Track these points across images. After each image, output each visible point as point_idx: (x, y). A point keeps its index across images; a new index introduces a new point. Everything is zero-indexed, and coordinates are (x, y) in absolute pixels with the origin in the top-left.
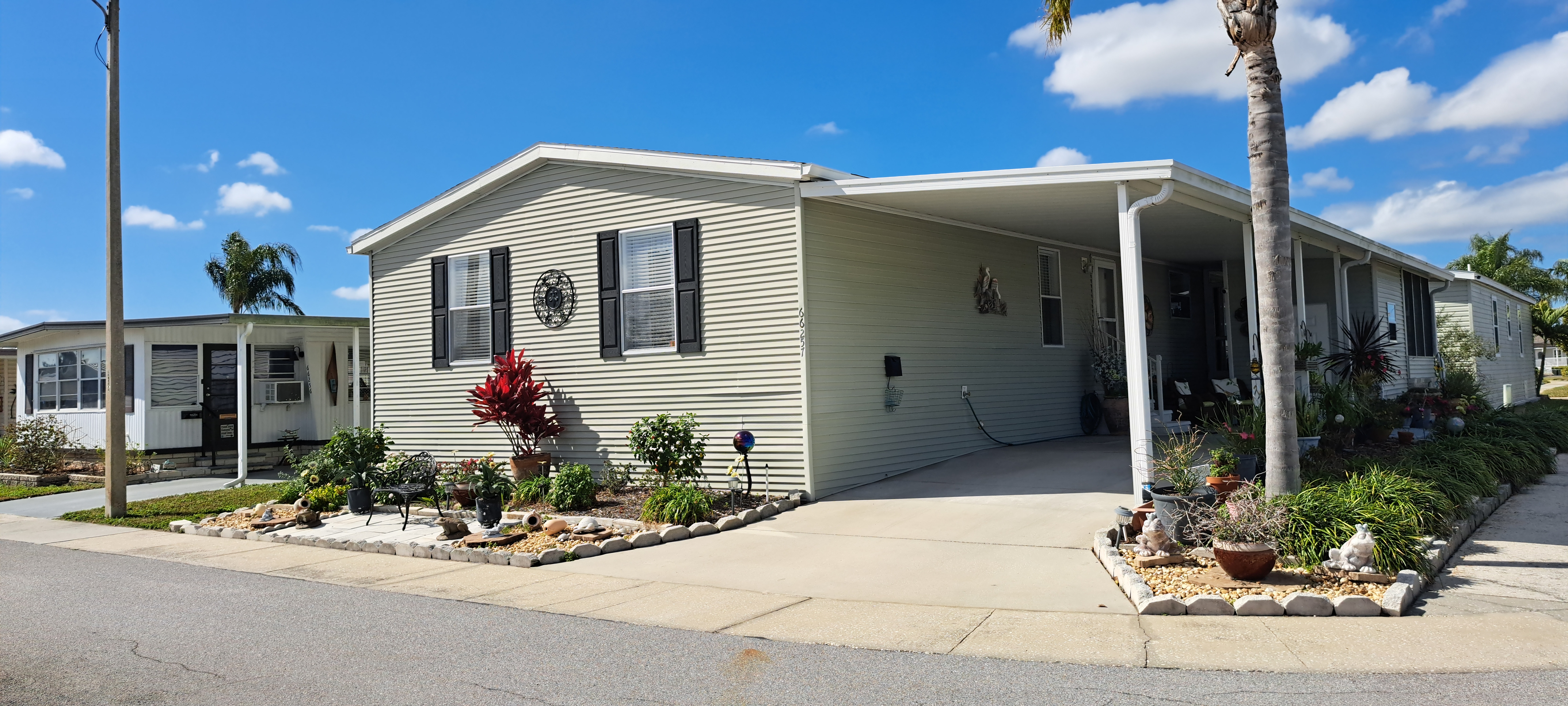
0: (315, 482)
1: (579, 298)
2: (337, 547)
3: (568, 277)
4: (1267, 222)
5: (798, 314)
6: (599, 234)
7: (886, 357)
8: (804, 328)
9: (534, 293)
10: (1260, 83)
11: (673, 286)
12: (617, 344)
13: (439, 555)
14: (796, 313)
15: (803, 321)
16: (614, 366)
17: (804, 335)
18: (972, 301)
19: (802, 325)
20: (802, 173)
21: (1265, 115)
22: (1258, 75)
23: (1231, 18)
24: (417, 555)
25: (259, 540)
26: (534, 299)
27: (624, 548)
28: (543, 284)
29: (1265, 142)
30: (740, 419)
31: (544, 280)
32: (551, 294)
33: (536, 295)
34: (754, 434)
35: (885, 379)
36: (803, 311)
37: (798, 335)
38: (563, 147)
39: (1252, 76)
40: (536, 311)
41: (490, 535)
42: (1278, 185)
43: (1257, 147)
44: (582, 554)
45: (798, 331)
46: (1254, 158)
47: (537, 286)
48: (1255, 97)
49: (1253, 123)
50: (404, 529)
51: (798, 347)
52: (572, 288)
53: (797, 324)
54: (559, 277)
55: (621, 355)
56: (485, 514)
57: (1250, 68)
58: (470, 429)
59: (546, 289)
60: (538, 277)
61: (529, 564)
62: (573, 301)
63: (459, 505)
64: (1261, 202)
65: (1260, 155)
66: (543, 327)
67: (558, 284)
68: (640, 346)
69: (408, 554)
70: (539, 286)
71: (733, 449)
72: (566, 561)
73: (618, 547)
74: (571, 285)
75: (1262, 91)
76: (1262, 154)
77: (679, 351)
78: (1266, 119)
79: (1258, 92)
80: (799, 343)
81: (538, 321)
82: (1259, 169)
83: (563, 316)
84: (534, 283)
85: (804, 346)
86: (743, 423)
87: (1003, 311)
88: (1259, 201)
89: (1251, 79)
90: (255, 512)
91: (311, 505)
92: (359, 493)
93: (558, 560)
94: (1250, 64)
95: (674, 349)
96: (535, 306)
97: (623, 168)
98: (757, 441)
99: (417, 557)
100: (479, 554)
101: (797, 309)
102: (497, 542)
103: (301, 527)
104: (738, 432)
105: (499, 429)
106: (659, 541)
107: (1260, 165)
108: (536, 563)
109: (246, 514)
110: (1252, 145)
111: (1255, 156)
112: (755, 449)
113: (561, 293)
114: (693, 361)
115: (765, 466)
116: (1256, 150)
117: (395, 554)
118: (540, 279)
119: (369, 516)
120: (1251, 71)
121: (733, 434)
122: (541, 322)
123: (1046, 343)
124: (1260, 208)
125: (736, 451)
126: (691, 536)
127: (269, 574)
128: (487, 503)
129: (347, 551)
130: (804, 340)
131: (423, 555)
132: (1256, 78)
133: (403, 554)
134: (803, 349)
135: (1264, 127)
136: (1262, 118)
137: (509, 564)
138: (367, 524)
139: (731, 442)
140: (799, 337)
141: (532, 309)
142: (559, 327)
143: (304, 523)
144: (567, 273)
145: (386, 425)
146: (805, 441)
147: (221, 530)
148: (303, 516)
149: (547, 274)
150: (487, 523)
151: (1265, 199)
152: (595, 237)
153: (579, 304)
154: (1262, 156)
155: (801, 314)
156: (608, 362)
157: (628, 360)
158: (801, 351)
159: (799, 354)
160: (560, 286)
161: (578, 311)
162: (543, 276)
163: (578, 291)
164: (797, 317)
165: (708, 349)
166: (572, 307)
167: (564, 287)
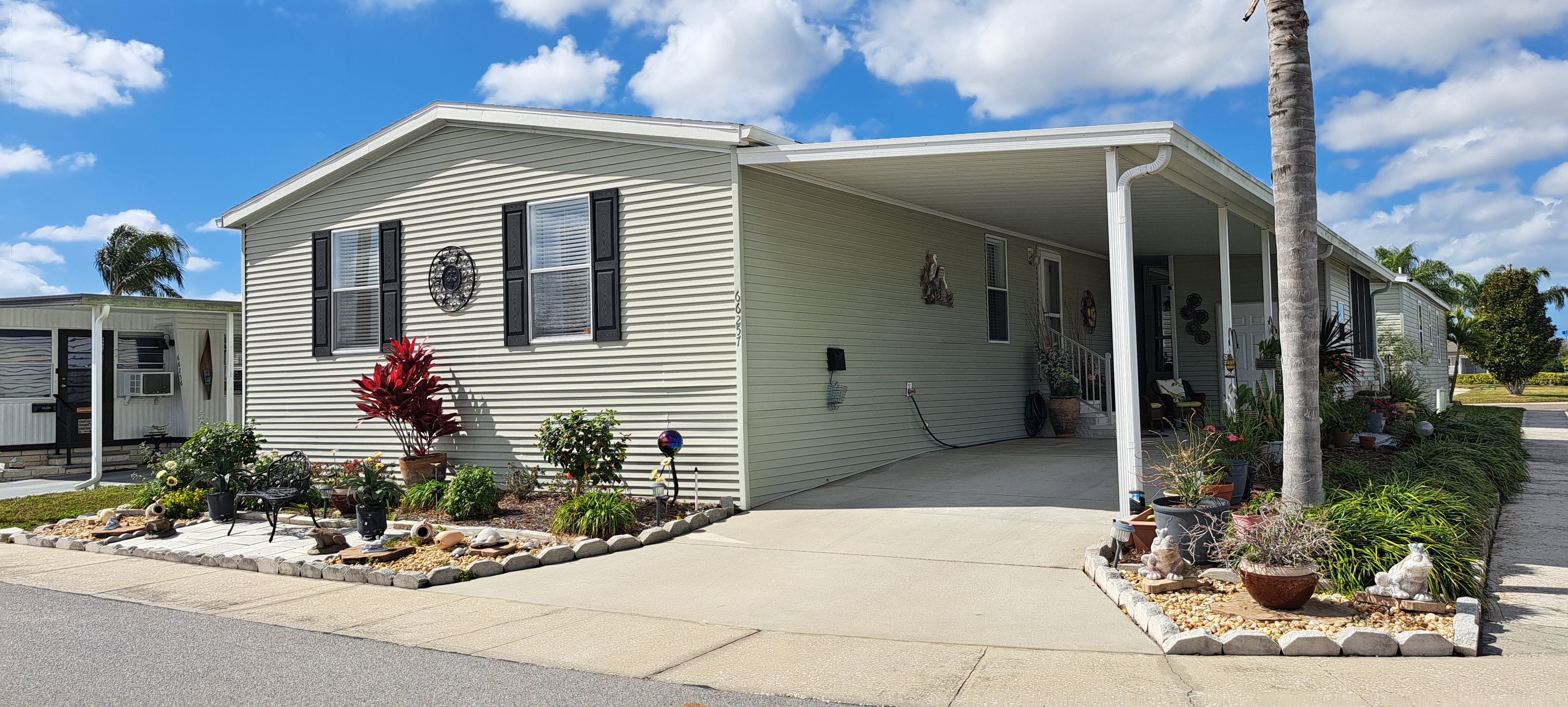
0: (173, 485)
1: (482, 278)
2: (190, 561)
3: (468, 255)
4: (1291, 191)
5: (734, 298)
6: (504, 206)
7: (828, 349)
8: (740, 315)
9: (430, 272)
10: (1286, 29)
11: (589, 265)
12: (524, 331)
13: (310, 573)
14: (732, 297)
15: (740, 306)
16: (519, 356)
17: (740, 321)
18: (919, 289)
19: (738, 310)
20: (740, 136)
21: (1290, 66)
22: (1282, 19)
24: (283, 572)
25: (99, 552)
26: (429, 280)
27: (530, 564)
28: (439, 263)
29: (1291, 97)
30: (665, 417)
31: (442, 258)
32: (450, 273)
33: (432, 275)
34: (682, 434)
35: (827, 373)
36: (739, 294)
37: (733, 322)
38: (465, 107)
39: (1276, 20)
40: (432, 294)
41: (372, 549)
42: (1304, 148)
43: (1281, 103)
44: (480, 572)
45: (733, 318)
46: (1277, 117)
47: (432, 265)
48: (1279, 45)
49: (1276, 75)
50: (271, 540)
51: (734, 335)
52: (473, 268)
53: (733, 309)
54: (459, 255)
55: (529, 344)
56: (366, 523)
57: (1273, 11)
58: (353, 426)
59: (443, 268)
60: (434, 254)
61: (417, 585)
62: (474, 283)
63: (338, 512)
64: (1284, 167)
65: (1284, 112)
66: (440, 311)
67: (457, 262)
68: (550, 333)
69: (272, 571)
70: (436, 265)
71: (658, 450)
72: (461, 581)
73: (523, 564)
74: (472, 264)
75: (1288, 37)
76: (1286, 111)
77: (596, 339)
78: (1293, 70)
79: (1284, 38)
80: (734, 331)
81: (434, 304)
82: (1283, 128)
83: (462, 299)
84: (430, 262)
85: (741, 335)
86: (669, 421)
87: (949, 303)
88: (1282, 166)
89: (1275, 24)
90: (99, 519)
91: (166, 511)
92: (221, 498)
93: (451, 580)
94: (1273, 7)
95: (590, 337)
96: (430, 287)
97: (533, 132)
98: (685, 442)
99: (284, 574)
100: (357, 572)
101: (732, 292)
102: (379, 557)
103: (151, 536)
104: (662, 431)
105: (388, 426)
106: (571, 557)
107: (1284, 125)
108: (425, 584)
109: (90, 521)
110: (1275, 101)
111: (1278, 113)
112: (683, 450)
113: (461, 273)
114: (611, 351)
115: (694, 469)
116: (1280, 107)
117: (258, 571)
118: (437, 257)
119: (231, 525)
120: (1274, 15)
121: (657, 434)
122: (436, 305)
123: (991, 338)
124: (1284, 175)
125: (661, 452)
126: (609, 551)
127: (100, 596)
128: (369, 512)
129: (201, 567)
130: (740, 328)
131: (291, 573)
132: (1281, 23)
133: (267, 571)
134: (739, 338)
135: (1290, 80)
136: (1287, 69)
137: (392, 584)
138: (229, 534)
139: (656, 442)
140: (735, 324)
141: (428, 291)
142: (457, 311)
143: (154, 532)
144: (468, 250)
145: (257, 421)
146: (740, 442)
147: (56, 540)
148: (153, 524)
149: (445, 252)
150: (368, 534)
151: (1290, 163)
152: (500, 209)
153: (482, 286)
154: (1287, 114)
155: (738, 298)
156: (513, 352)
157: (537, 350)
158: (736, 341)
159: (734, 344)
160: (459, 266)
161: (481, 293)
162: (440, 254)
163: (480, 271)
164: (732, 301)
165: (630, 337)
166: (473, 289)
167: (464, 266)
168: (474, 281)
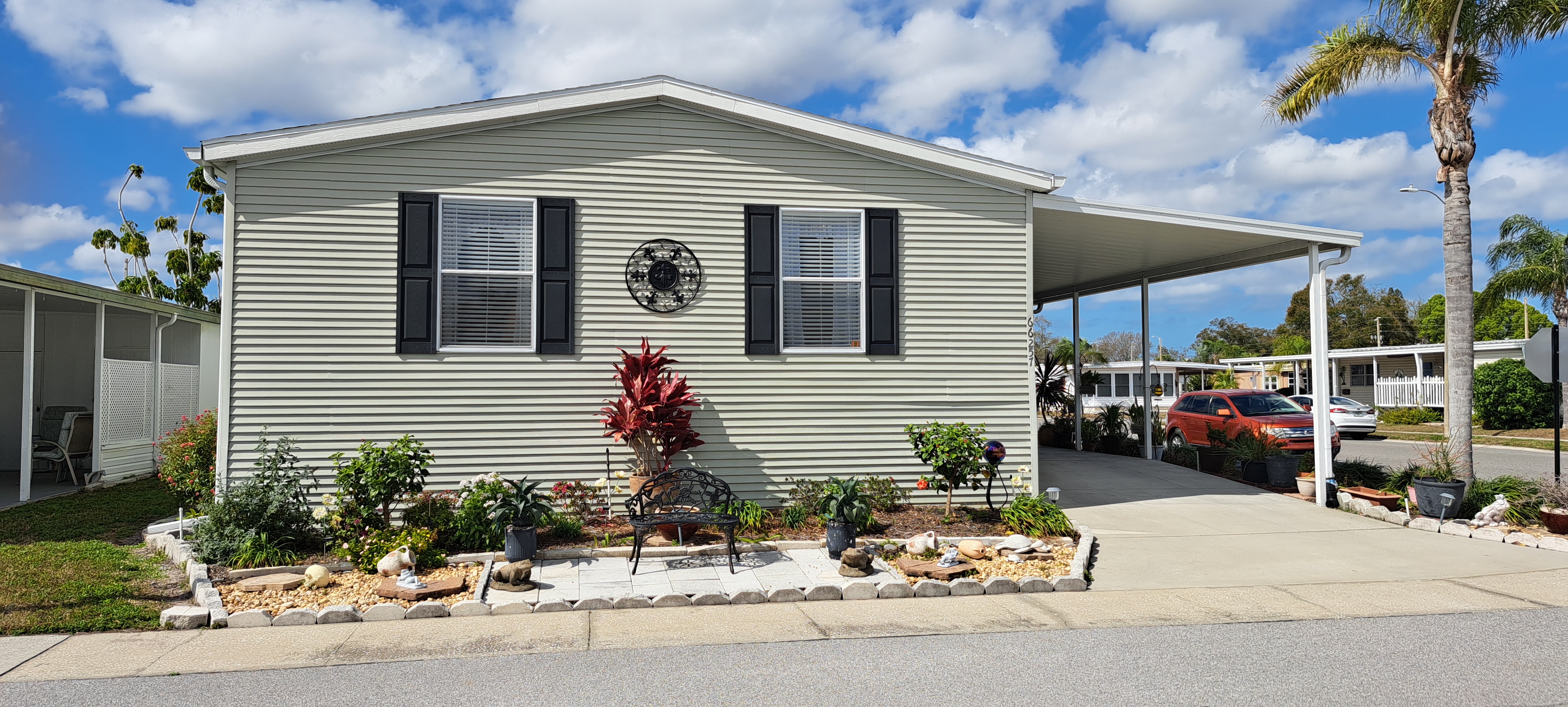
1: (709, 280)
3: (690, 252)
4: (1467, 291)
5: (1026, 324)
6: (747, 207)
8: (1033, 338)
9: (628, 265)
10: (1464, 193)
11: (862, 279)
12: (772, 339)
14: (1025, 322)
15: (1032, 332)
16: (763, 365)
17: (1032, 345)
19: (1031, 335)
20: (1052, 185)
22: (1464, 186)
23: (1456, 144)
26: (626, 273)
28: (645, 256)
29: (1468, 234)
31: (648, 252)
32: (659, 269)
33: (631, 268)
34: (1005, 444)
36: (1032, 320)
37: (1026, 345)
39: (1460, 187)
40: (630, 289)
45: (1026, 341)
46: (1459, 245)
47: (633, 257)
48: (1462, 202)
51: (1026, 356)
52: (699, 266)
53: (1026, 334)
54: (677, 252)
55: (778, 353)
57: (1459, 181)
59: (649, 263)
60: (637, 245)
62: (699, 284)
64: (1463, 276)
65: (1465, 243)
66: (641, 310)
67: (674, 258)
68: (808, 344)
70: (638, 258)
74: (696, 262)
77: (868, 353)
79: (1464, 199)
80: (1026, 353)
81: (635, 302)
82: (1463, 253)
83: (680, 299)
84: (630, 253)
89: (1459, 189)
94: (1459, 179)
95: (861, 350)
96: (627, 281)
98: (1008, 452)
101: (1025, 318)
107: (1464, 250)
113: (678, 271)
114: (885, 365)
118: (639, 249)
120: (1459, 184)
122: (637, 304)
130: (1033, 350)
132: (1463, 189)
134: (1032, 359)
135: (1467, 224)
140: (1028, 347)
141: (625, 286)
142: (670, 312)
144: (690, 247)
146: (1033, 451)
149: (652, 245)
151: (1467, 274)
152: (742, 209)
153: (709, 288)
155: (1030, 324)
156: (755, 361)
157: (789, 360)
158: (1029, 362)
159: (1026, 364)
160: (675, 262)
161: (707, 295)
162: (647, 246)
163: (707, 271)
164: (1025, 326)
165: (908, 352)
166: (697, 290)
167: (683, 264)
168: (700, 282)
